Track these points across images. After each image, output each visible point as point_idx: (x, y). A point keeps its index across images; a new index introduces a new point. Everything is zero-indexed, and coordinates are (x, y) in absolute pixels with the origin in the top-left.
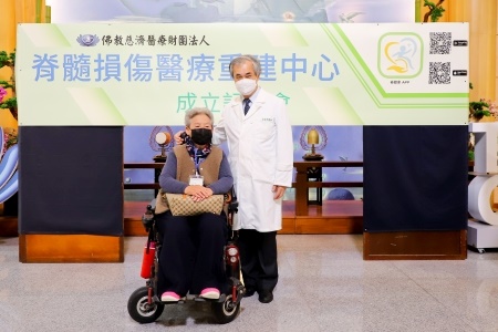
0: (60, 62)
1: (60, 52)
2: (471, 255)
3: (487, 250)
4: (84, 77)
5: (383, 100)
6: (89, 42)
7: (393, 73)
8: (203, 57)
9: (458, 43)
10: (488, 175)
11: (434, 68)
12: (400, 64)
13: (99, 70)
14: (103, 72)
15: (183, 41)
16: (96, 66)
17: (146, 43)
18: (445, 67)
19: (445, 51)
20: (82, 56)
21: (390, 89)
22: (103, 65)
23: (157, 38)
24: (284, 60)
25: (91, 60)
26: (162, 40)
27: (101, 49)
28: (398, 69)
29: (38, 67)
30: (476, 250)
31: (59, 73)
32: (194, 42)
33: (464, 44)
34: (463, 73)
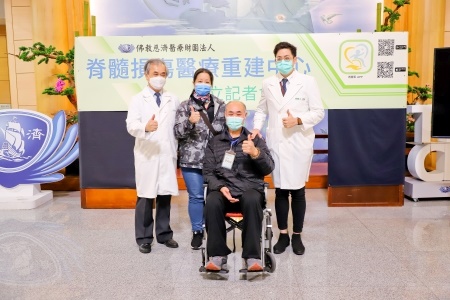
0: (107, 65)
1: (106, 57)
2: (407, 203)
3: (420, 200)
4: (124, 75)
5: (343, 90)
6: (127, 50)
7: (351, 70)
8: (210, 59)
9: (399, 47)
10: (423, 145)
11: (381, 66)
12: (356, 63)
13: (135, 70)
14: (138, 72)
15: (195, 48)
16: (132, 67)
17: (169, 50)
18: (389, 65)
19: (389, 53)
20: (122, 60)
21: (348, 82)
22: (138, 66)
23: (176, 46)
24: (269, 62)
25: (129, 63)
26: (180, 47)
27: (136, 55)
28: (355, 67)
29: (91, 68)
30: (412, 200)
31: (106, 72)
32: (204, 49)
33: (404, 47)
34: (403, 70)
